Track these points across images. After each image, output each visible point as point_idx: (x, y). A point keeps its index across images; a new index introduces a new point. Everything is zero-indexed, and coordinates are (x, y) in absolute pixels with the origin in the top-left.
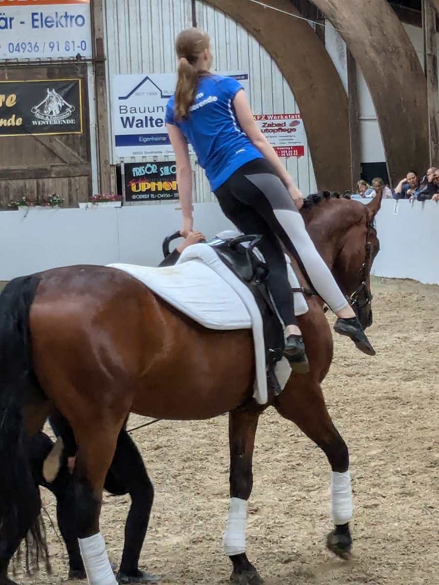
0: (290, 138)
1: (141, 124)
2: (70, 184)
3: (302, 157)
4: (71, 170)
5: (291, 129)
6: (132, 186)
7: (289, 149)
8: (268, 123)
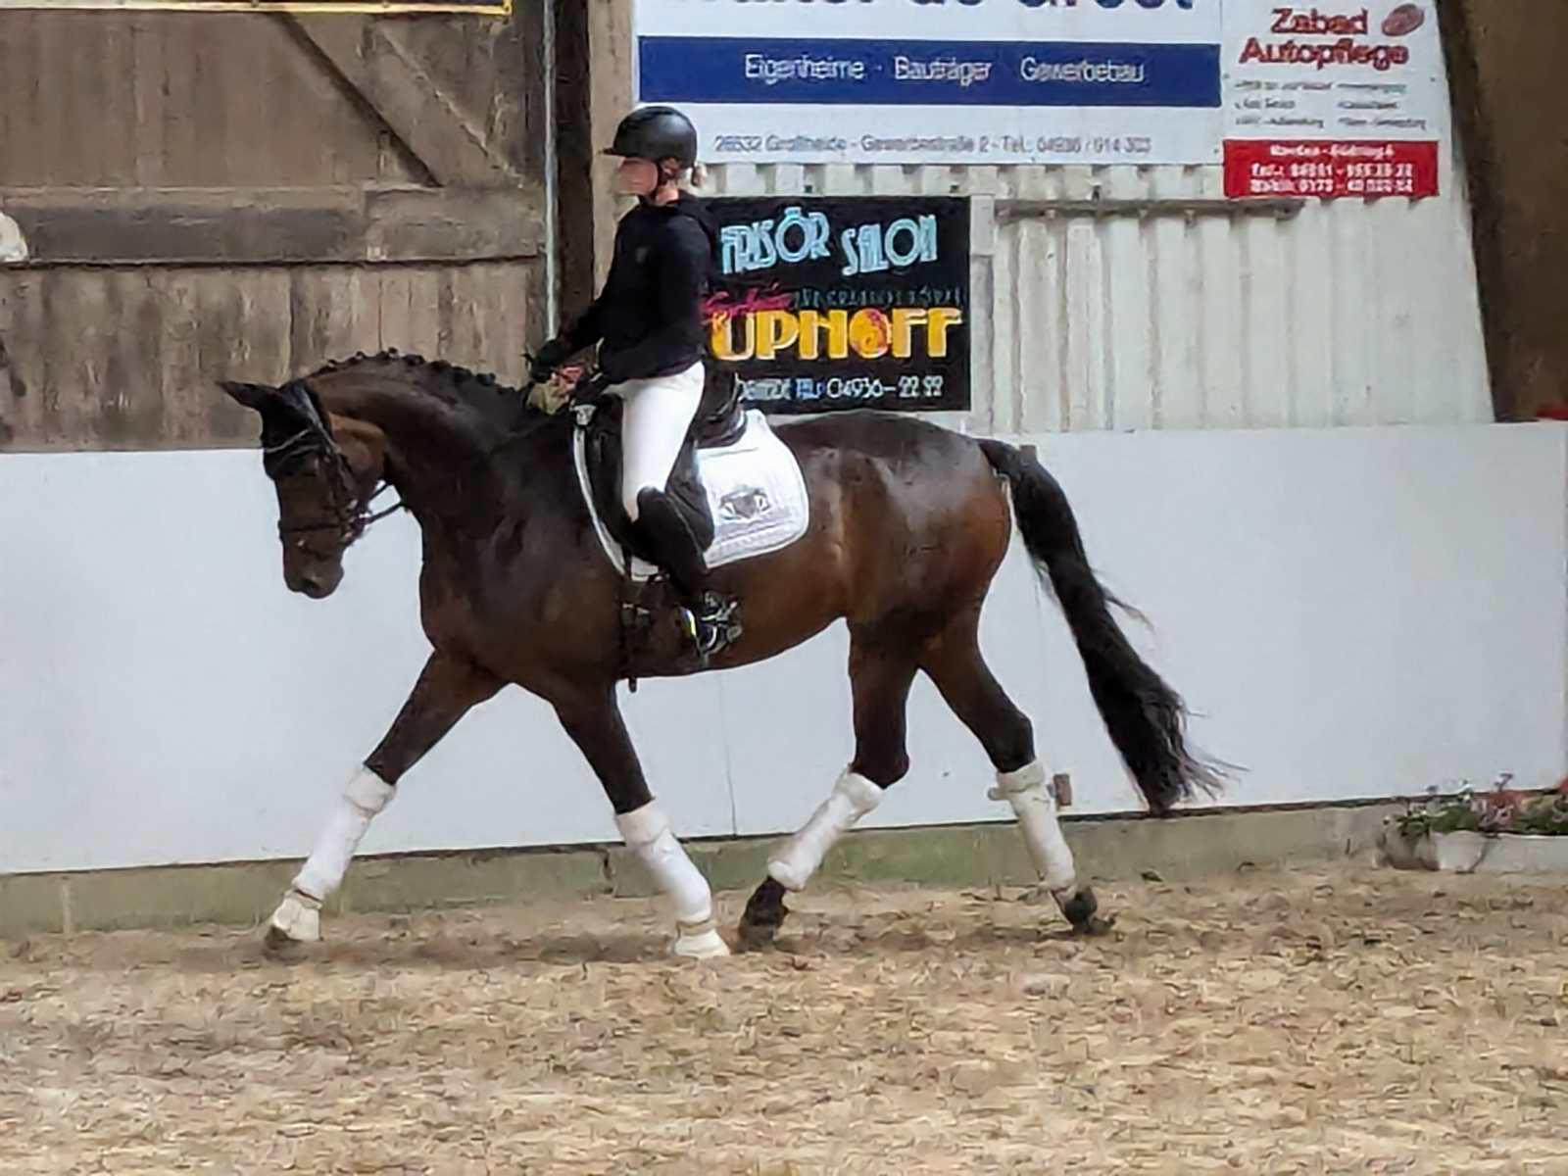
0: (1381, 97)
2: (446, 305)
3: (1428, 200)
4: (457, 223)
5: (1386, 48)
6: (716, 322)
7: (1379, 153)
8: (1295, 13)
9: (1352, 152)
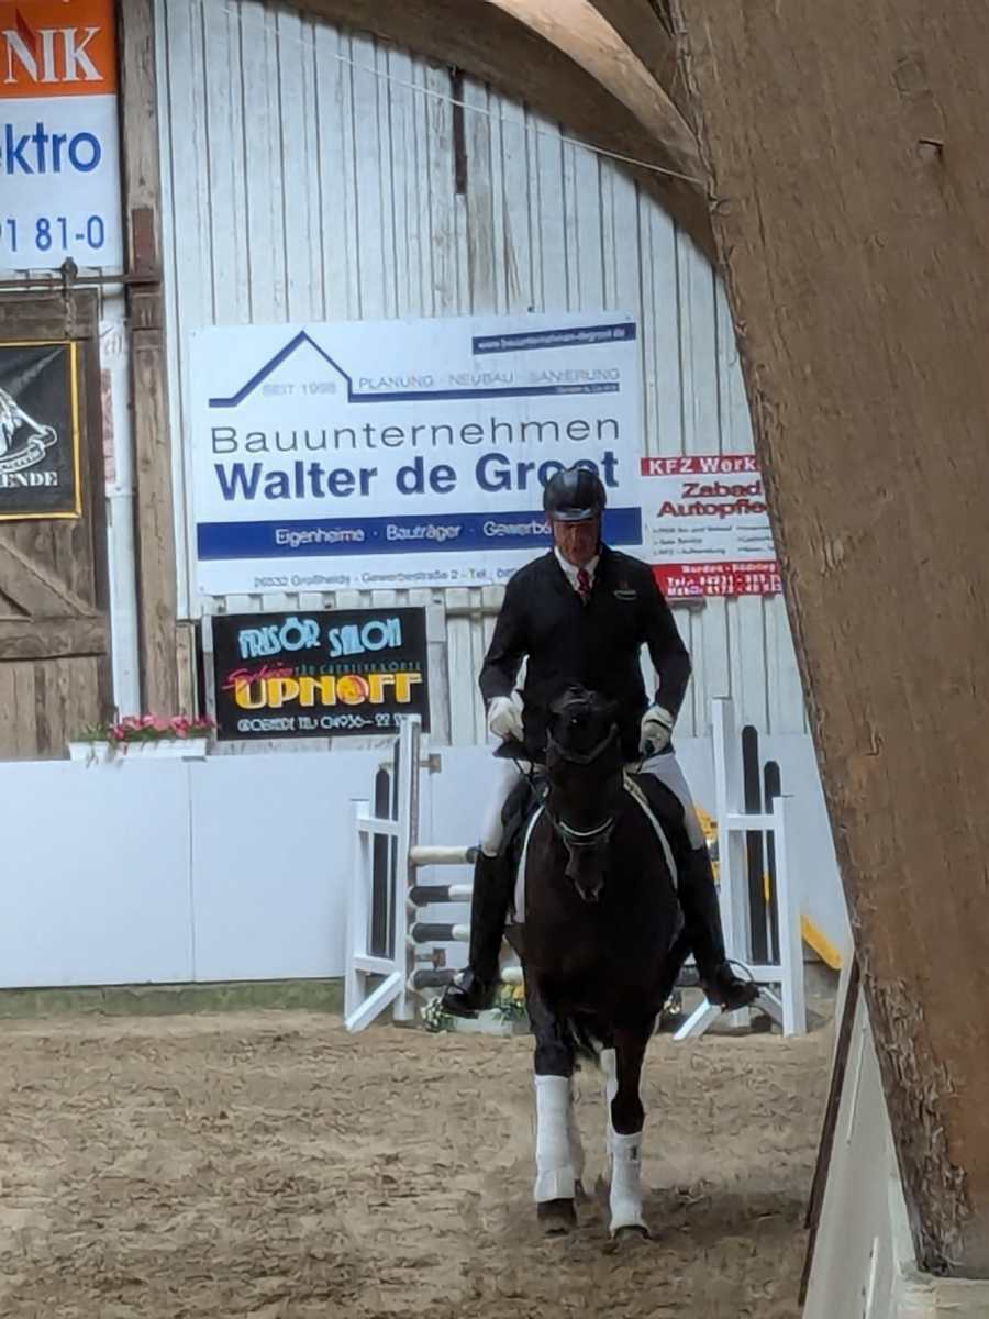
1: (280, 485)
2: (40, 682)
4: (43, 635)
6: (238, 688)
8: (700, 486)
9: (750, 568)
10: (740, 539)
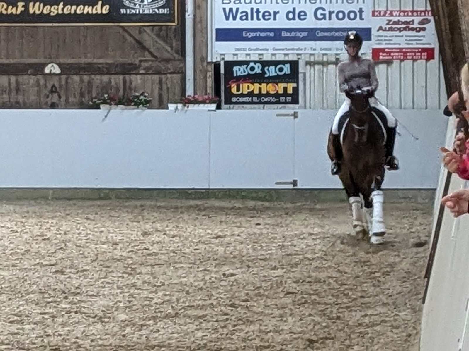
0: (418, 38)
2: (161, 82)
3: (432, 61)
4: (162, 66)
5: (420, 28)
7: (417, 51)
8: (393, 20)
9: (409, 50)
10: (406, 40)
